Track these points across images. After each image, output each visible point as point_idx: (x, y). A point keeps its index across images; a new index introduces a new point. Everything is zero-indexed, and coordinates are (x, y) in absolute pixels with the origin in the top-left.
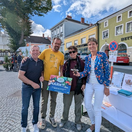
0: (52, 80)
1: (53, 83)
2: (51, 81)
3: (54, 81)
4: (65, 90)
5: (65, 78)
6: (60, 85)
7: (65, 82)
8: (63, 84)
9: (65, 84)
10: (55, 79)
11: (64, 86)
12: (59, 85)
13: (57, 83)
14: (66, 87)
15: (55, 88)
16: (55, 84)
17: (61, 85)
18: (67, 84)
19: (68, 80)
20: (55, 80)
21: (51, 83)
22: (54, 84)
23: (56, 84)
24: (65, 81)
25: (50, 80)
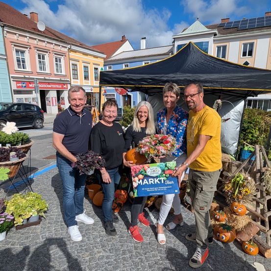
0: (137, 176)
1: (141, 181)
2: (136, 179)
3: (141, 176)
4: (169, 188)
5: (161, 166)
6: (157, 181)
7: (164, 173)
8: (162, 179)
9: (165, 177)
10: (142, 172)
11: (164, 181)
12: (154, 182)
13: (150, 180)
14: (168, 182)
15: (148, 190)
16: (147, 182)
17: (159, 180)
18: (168, 175)
19: (168, 168)
20: (143, 175)
21: (137, 181)
22: (144, 183)
23: (149, 182)
24: (163, 171)
25: (134, 177)
